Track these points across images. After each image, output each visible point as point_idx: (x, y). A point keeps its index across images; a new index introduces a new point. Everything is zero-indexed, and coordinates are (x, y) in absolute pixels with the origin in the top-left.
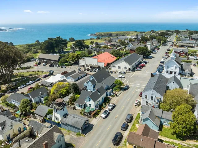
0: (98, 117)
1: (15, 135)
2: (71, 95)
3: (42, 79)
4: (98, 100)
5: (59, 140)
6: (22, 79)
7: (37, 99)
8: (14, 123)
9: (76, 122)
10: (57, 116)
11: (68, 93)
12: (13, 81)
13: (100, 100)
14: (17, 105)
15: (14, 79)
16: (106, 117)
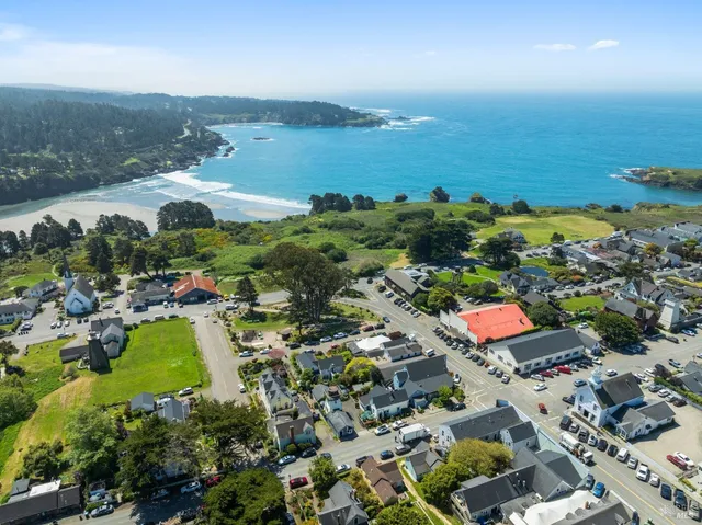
0: (371, 430)
1: (281, 409)
2: (368, 384)
3: (362, 332)
4: (386, 408)
5: (308, 432)
6: (335, 320)
7: (326, 372)
8: (283, 396)
9: (338, 423)
10: (328, 406)
11: (365, 379)
12: (322, 321)
13: (393, 408)
14: (303, 370)
15: (324, 317)
16: (379, 435)
